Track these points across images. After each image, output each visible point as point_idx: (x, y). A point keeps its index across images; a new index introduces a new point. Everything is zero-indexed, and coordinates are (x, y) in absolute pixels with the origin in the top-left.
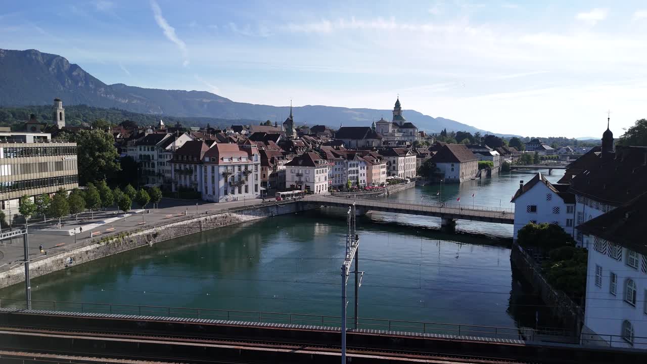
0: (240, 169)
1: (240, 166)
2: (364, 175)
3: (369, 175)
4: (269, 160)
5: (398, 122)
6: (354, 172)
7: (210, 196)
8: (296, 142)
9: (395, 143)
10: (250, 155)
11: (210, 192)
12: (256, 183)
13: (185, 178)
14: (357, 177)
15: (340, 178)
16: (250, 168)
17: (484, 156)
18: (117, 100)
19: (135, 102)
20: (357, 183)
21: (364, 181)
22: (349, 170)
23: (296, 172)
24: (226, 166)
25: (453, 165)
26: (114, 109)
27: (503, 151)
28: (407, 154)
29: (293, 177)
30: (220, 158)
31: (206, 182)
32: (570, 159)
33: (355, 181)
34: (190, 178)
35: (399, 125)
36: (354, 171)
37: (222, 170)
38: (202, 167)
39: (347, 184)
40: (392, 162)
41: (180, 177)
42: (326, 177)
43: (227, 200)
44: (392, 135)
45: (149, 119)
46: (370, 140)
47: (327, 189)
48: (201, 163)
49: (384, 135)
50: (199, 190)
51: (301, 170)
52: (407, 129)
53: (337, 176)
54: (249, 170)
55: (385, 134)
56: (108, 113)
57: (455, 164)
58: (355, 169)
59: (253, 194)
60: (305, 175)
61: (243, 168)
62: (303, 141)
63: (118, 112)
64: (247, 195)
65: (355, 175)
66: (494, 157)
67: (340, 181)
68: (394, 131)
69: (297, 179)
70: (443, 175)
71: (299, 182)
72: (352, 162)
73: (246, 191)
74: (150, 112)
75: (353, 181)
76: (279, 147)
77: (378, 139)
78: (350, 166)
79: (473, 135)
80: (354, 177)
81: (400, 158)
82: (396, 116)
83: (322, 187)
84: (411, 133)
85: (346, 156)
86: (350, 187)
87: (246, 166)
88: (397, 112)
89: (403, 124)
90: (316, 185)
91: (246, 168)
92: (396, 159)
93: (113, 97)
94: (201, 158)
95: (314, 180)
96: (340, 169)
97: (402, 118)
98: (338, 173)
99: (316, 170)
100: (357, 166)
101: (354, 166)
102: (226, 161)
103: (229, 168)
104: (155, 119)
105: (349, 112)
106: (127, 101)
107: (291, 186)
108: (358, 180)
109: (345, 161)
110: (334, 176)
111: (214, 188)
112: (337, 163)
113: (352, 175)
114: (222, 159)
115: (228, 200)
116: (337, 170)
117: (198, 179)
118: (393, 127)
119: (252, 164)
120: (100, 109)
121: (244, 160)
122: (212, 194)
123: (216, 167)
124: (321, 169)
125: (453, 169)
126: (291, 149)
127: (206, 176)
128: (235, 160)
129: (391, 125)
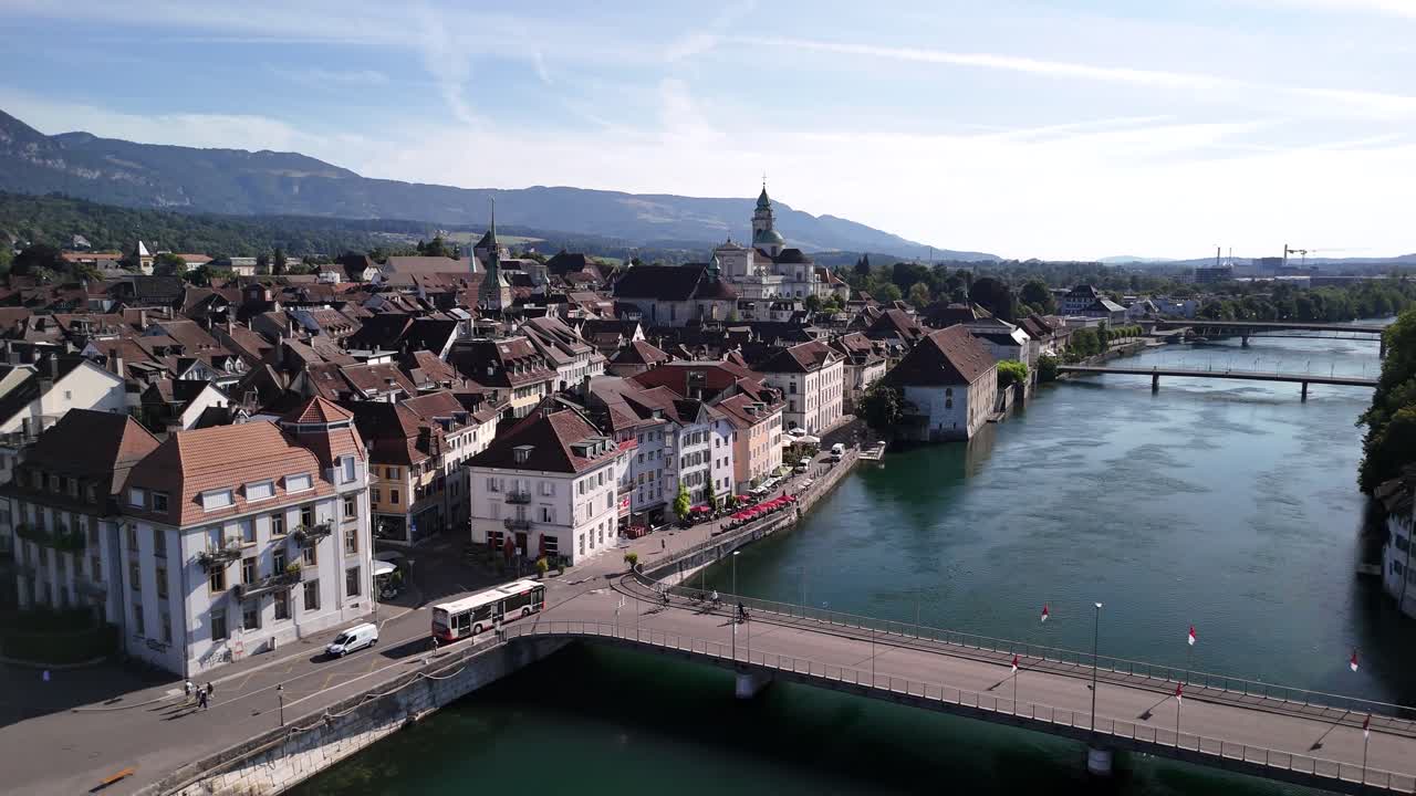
0: (279, 527)
1: (279, 517)
2: (726, 464)
3: (742, 457)
4: (411, 441)
5: (767, 247)
6: (696, 459)
7: (152, 644)
8: (508, 345)
9: (766, 306)
10: (326, 464)
11: (153, 629)
12: (354, 565)
13: (61, 565)
14: (708, 473)
15: (656, 481)
16: (322, 514)
17: (997, 346)
18: (72, 172)
19: (117, 176)
20: (708, 491)
21: (727, 479)
22: (682, 455)
23: (508, 488)
24: (217, 529)
25: (949, 393)
26: (57, 195)
27: (1035, 328)
28: (827, 362)
29: (495, 508)
30: (188, 493)
31: (136, 587)
32: (1157, 330)
33: (700, 487)
34: (78, 568)
35: (769, 253)
36: (697, 454)
37: (196, 545)
38: (118, 527)
39: (676, 501)
40: (787, 388)
41: (43, 556)
42: (610, 496)
43: (227, 656)
44: (756, 282)
45: (148, 221)
46: (707, 303)
47: (615, 534)
48: (114, 509)
49: (734, 282)
50: (110, 617)
51: (527, 481)
52: (791, 265)
53: (646, 479)
54: (319, 522)
55: (737, 279)
56: (40, 206)
57: (956, 390)
58: (701, 447)
59: (339, 607)
60: (537, 500)
61: (294, 520)
62: (530, 338)
63: (69, 204)
64: (314, 616)
65: (704, 466)
66: (1022, 349)
67: (655, 494)
68: (758, 273)
69: (510, 512)
70: (926, 419)
71: (517, 522)
72: (693, 428)
73: (312, 602)
74: (158, 203)
75: (696, 487)
76: (450, 370)
77: (727, 299)
78: (687, 443)
79: (929, 267)
80: (697, 474)
81: (810, 378)
82: (760, 231)
83: (596, 535)
84: (799, 275)
85: (672, 411)
86: (688, 508)
87: (308, 512)
88: (764, 222)
89: (778, 254)
90: (577, 533)
91: (308, 518)
92: (797, 378)
93: (61, 164)
94: (116, 489)
95: (572, 518)
96: (655, 457)
97: (775, 236)
98: (646, 468)
99: (576, 483)
100: (707, 439)
101: (695, 439)
102: (216, 503)
103: (232, 531)
104: (164, 222)
105: (630, 201)
106: (98, 173)
107: (490, 533)
108: (709, 482)
109: (669, 428)
110: (636, 479)
111: (166, 617)
112: (646, 437)
113: (696, 468)
114: (198, 500)
115: (234, 657)
116: (646, 458)
117: (106, 573)
118: (756, 260)
119: (334, 498)
120: (19, 197)
121: (297, 486)
122: (158, 636)
123: (170, 536)
124: (596, 473)
125: (949, 405)
126: (491, 371)
127: (134, 565)
128: (258, 494)
129: (750, 256)
